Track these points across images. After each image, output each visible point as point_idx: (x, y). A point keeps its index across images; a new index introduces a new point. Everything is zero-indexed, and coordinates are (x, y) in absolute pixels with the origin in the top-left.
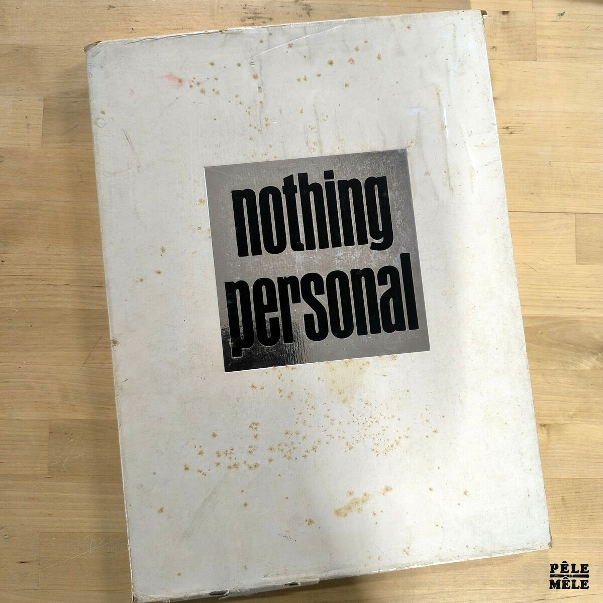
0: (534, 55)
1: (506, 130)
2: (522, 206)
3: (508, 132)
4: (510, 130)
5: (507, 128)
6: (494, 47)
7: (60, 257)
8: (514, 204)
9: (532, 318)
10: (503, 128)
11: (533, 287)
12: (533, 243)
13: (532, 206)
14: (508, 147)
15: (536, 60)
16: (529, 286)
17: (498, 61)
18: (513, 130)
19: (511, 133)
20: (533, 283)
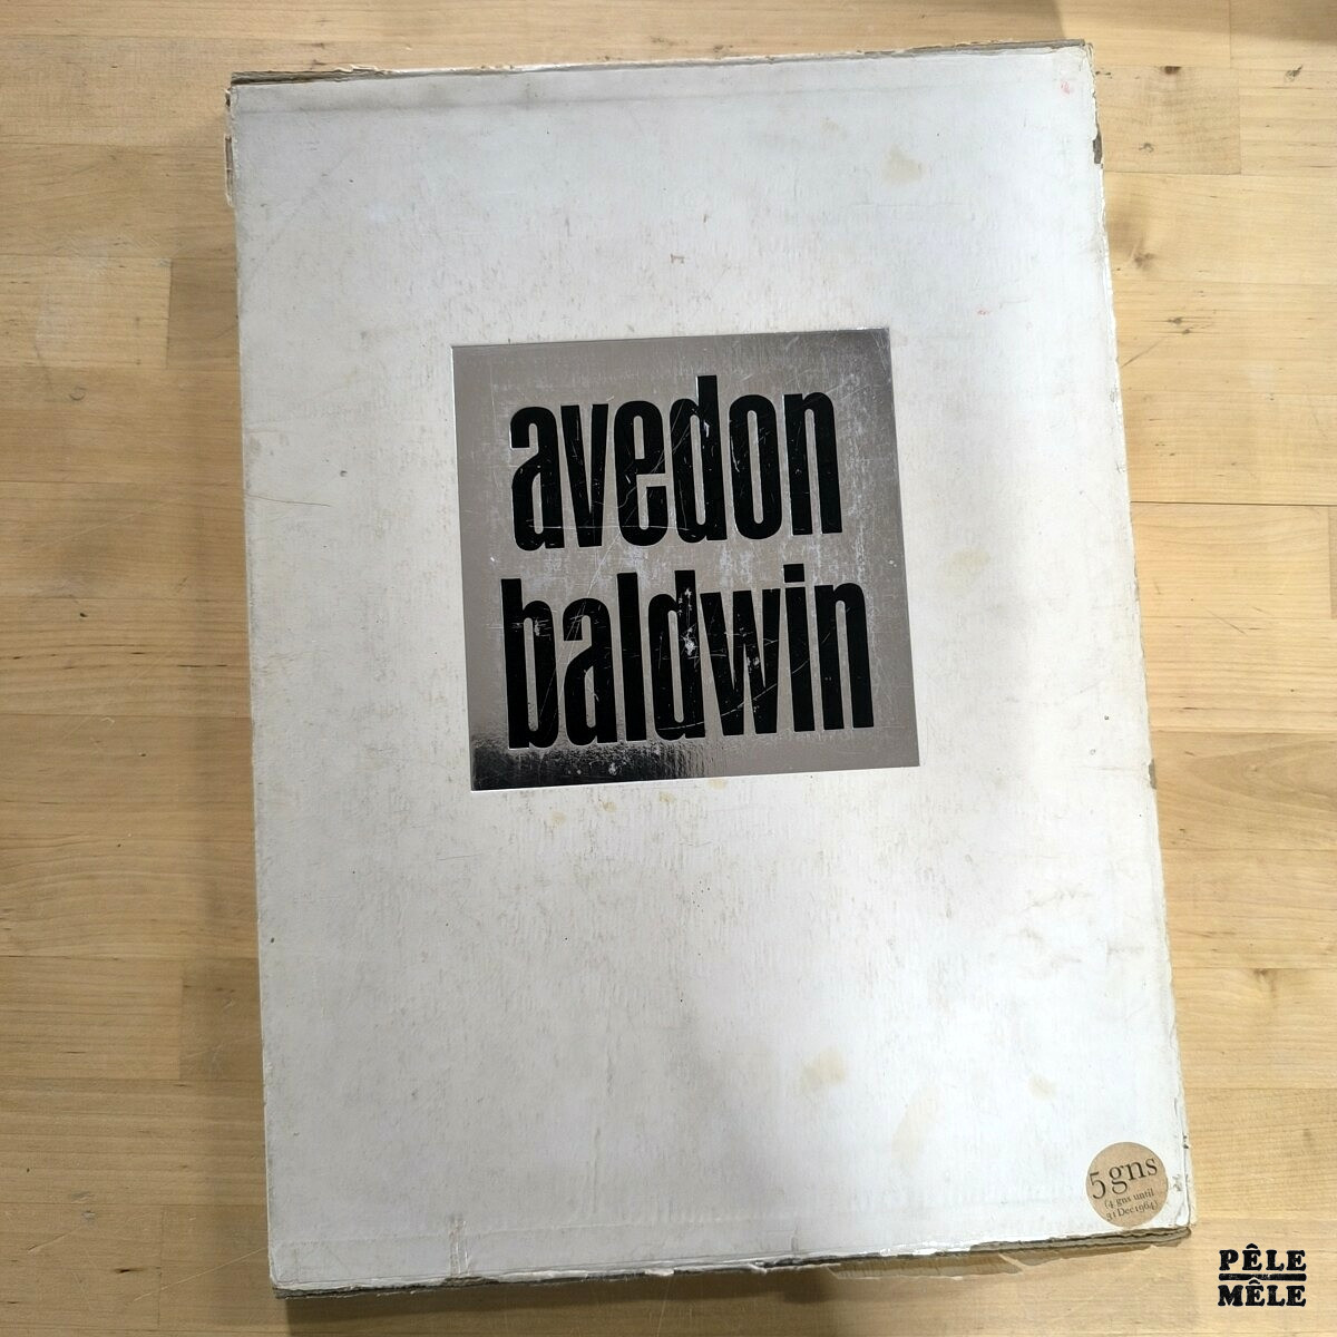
0: (1234, 161)
1: (1174, 325)
2: (1212, 490)
3: (1179, 330)
4: (1183, 324)
5: (1178, 321)
6: (1147, 145)
7: (205, 605)
8: (1195, 487)
9: (1234, 736)
10: (1170, 321)
11: (1235, 667)
12: (1235, 572)
13: (1232, 491)
14: (1179, 363)
15: (1240, 173)
16: (1227, 667)
17: (1157, 176)
18: (1192, 325)
19: (1187, 332)
20: (1235, 660)
